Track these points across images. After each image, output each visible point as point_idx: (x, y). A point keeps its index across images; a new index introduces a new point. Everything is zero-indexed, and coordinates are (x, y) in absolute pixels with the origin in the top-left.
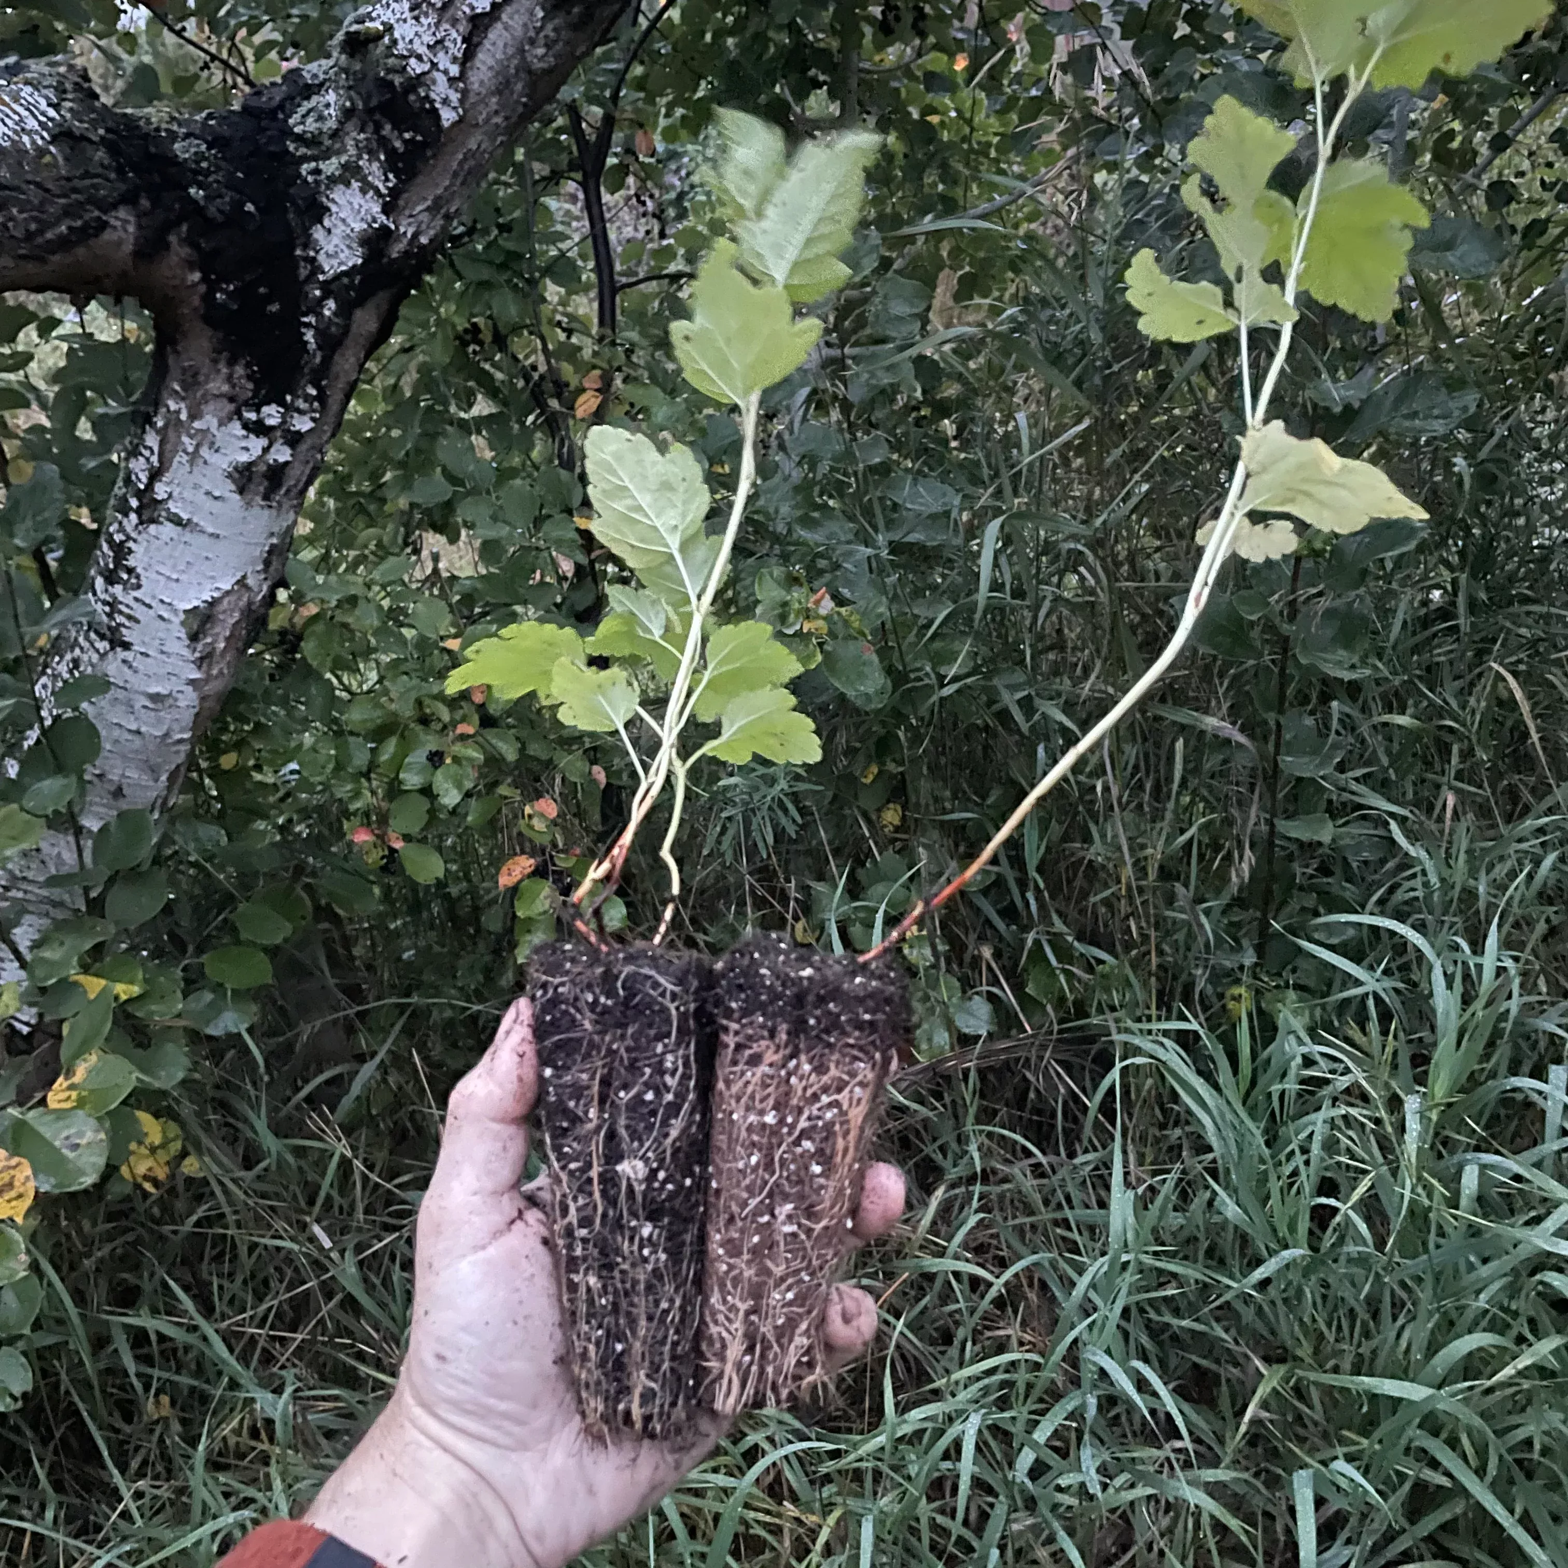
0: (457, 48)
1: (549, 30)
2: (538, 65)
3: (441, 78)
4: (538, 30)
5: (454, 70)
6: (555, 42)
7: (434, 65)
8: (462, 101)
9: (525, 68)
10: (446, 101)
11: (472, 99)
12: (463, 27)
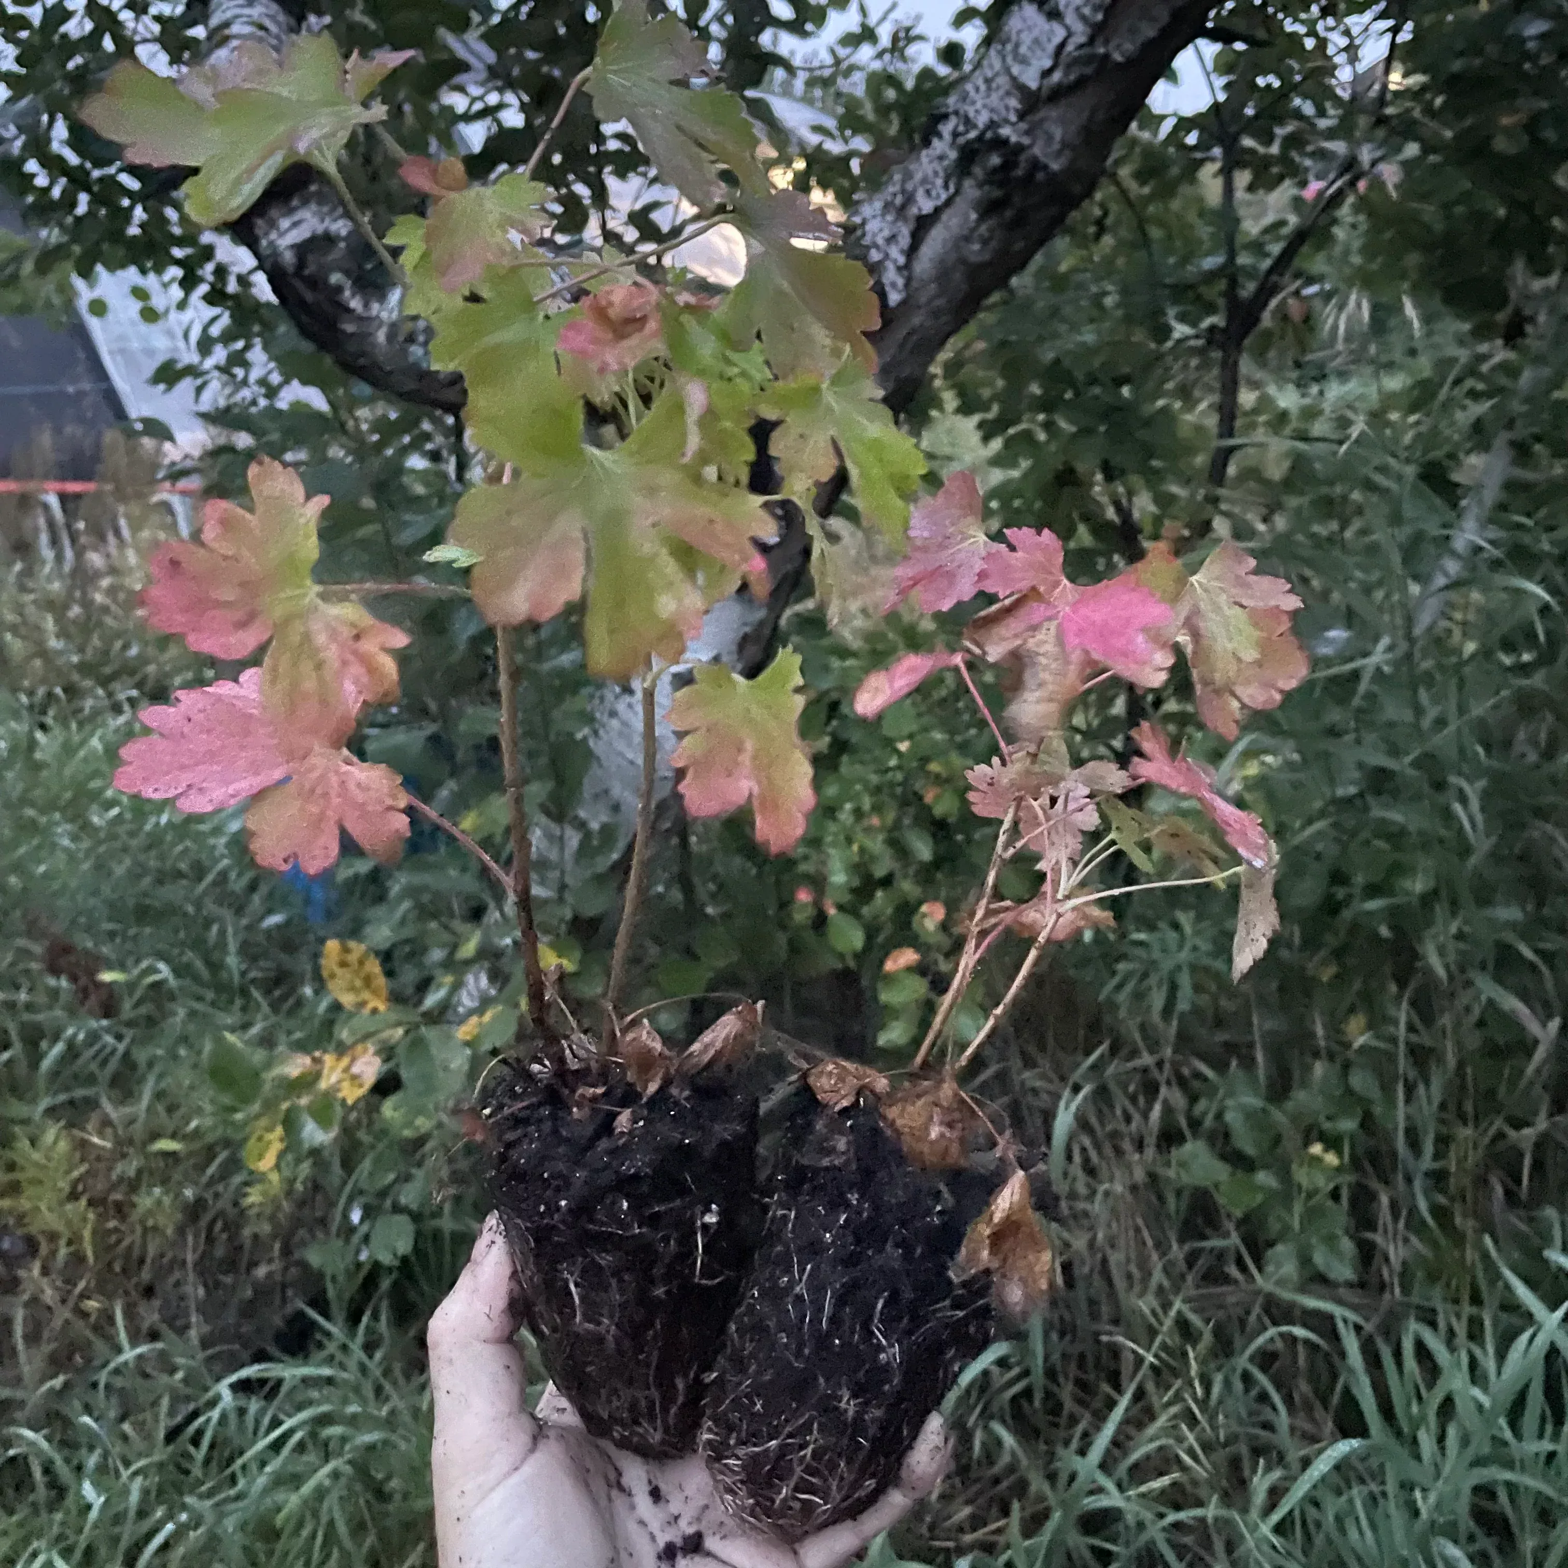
0: (905, 240)
1: (983, 229)
2: (973, 259)
3: (890, 266)
4: (973, 230)
5: (902, 260)
6: (991, 238)
7: (887, 256)
8: (907, 285)
9: (963, 261)
10: (894, 285)
11: (915, 284)
12: (912, 225)
